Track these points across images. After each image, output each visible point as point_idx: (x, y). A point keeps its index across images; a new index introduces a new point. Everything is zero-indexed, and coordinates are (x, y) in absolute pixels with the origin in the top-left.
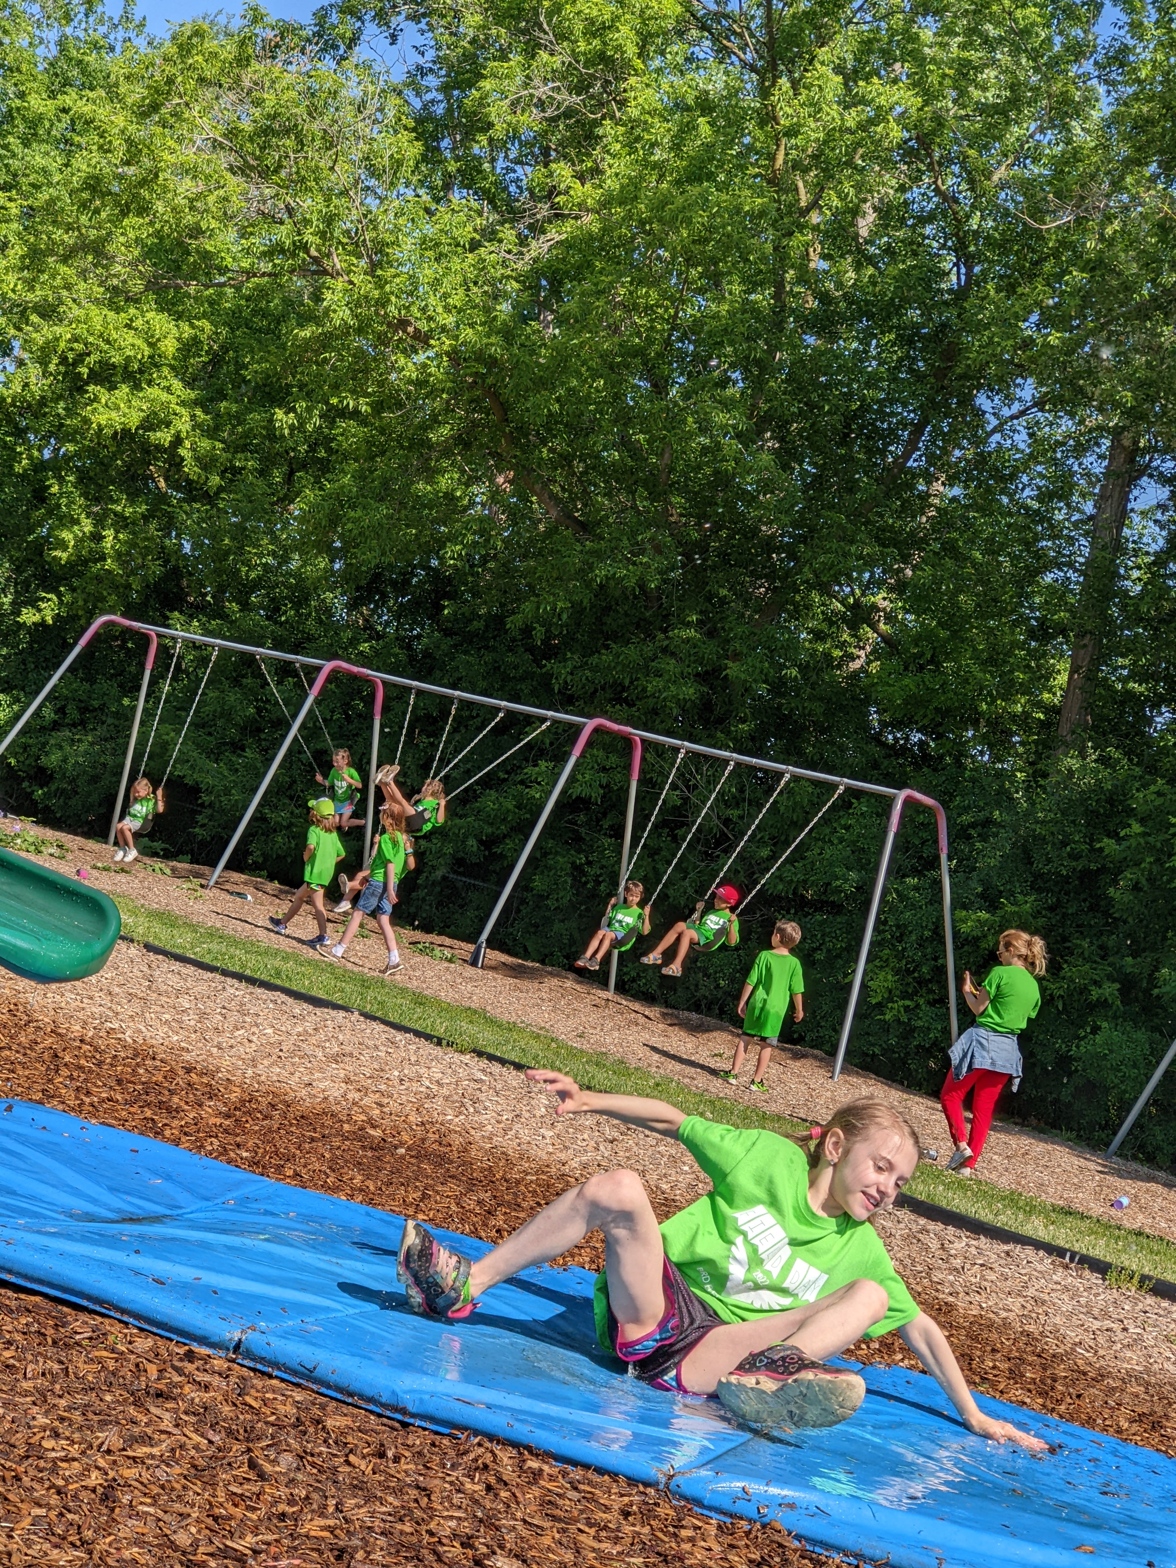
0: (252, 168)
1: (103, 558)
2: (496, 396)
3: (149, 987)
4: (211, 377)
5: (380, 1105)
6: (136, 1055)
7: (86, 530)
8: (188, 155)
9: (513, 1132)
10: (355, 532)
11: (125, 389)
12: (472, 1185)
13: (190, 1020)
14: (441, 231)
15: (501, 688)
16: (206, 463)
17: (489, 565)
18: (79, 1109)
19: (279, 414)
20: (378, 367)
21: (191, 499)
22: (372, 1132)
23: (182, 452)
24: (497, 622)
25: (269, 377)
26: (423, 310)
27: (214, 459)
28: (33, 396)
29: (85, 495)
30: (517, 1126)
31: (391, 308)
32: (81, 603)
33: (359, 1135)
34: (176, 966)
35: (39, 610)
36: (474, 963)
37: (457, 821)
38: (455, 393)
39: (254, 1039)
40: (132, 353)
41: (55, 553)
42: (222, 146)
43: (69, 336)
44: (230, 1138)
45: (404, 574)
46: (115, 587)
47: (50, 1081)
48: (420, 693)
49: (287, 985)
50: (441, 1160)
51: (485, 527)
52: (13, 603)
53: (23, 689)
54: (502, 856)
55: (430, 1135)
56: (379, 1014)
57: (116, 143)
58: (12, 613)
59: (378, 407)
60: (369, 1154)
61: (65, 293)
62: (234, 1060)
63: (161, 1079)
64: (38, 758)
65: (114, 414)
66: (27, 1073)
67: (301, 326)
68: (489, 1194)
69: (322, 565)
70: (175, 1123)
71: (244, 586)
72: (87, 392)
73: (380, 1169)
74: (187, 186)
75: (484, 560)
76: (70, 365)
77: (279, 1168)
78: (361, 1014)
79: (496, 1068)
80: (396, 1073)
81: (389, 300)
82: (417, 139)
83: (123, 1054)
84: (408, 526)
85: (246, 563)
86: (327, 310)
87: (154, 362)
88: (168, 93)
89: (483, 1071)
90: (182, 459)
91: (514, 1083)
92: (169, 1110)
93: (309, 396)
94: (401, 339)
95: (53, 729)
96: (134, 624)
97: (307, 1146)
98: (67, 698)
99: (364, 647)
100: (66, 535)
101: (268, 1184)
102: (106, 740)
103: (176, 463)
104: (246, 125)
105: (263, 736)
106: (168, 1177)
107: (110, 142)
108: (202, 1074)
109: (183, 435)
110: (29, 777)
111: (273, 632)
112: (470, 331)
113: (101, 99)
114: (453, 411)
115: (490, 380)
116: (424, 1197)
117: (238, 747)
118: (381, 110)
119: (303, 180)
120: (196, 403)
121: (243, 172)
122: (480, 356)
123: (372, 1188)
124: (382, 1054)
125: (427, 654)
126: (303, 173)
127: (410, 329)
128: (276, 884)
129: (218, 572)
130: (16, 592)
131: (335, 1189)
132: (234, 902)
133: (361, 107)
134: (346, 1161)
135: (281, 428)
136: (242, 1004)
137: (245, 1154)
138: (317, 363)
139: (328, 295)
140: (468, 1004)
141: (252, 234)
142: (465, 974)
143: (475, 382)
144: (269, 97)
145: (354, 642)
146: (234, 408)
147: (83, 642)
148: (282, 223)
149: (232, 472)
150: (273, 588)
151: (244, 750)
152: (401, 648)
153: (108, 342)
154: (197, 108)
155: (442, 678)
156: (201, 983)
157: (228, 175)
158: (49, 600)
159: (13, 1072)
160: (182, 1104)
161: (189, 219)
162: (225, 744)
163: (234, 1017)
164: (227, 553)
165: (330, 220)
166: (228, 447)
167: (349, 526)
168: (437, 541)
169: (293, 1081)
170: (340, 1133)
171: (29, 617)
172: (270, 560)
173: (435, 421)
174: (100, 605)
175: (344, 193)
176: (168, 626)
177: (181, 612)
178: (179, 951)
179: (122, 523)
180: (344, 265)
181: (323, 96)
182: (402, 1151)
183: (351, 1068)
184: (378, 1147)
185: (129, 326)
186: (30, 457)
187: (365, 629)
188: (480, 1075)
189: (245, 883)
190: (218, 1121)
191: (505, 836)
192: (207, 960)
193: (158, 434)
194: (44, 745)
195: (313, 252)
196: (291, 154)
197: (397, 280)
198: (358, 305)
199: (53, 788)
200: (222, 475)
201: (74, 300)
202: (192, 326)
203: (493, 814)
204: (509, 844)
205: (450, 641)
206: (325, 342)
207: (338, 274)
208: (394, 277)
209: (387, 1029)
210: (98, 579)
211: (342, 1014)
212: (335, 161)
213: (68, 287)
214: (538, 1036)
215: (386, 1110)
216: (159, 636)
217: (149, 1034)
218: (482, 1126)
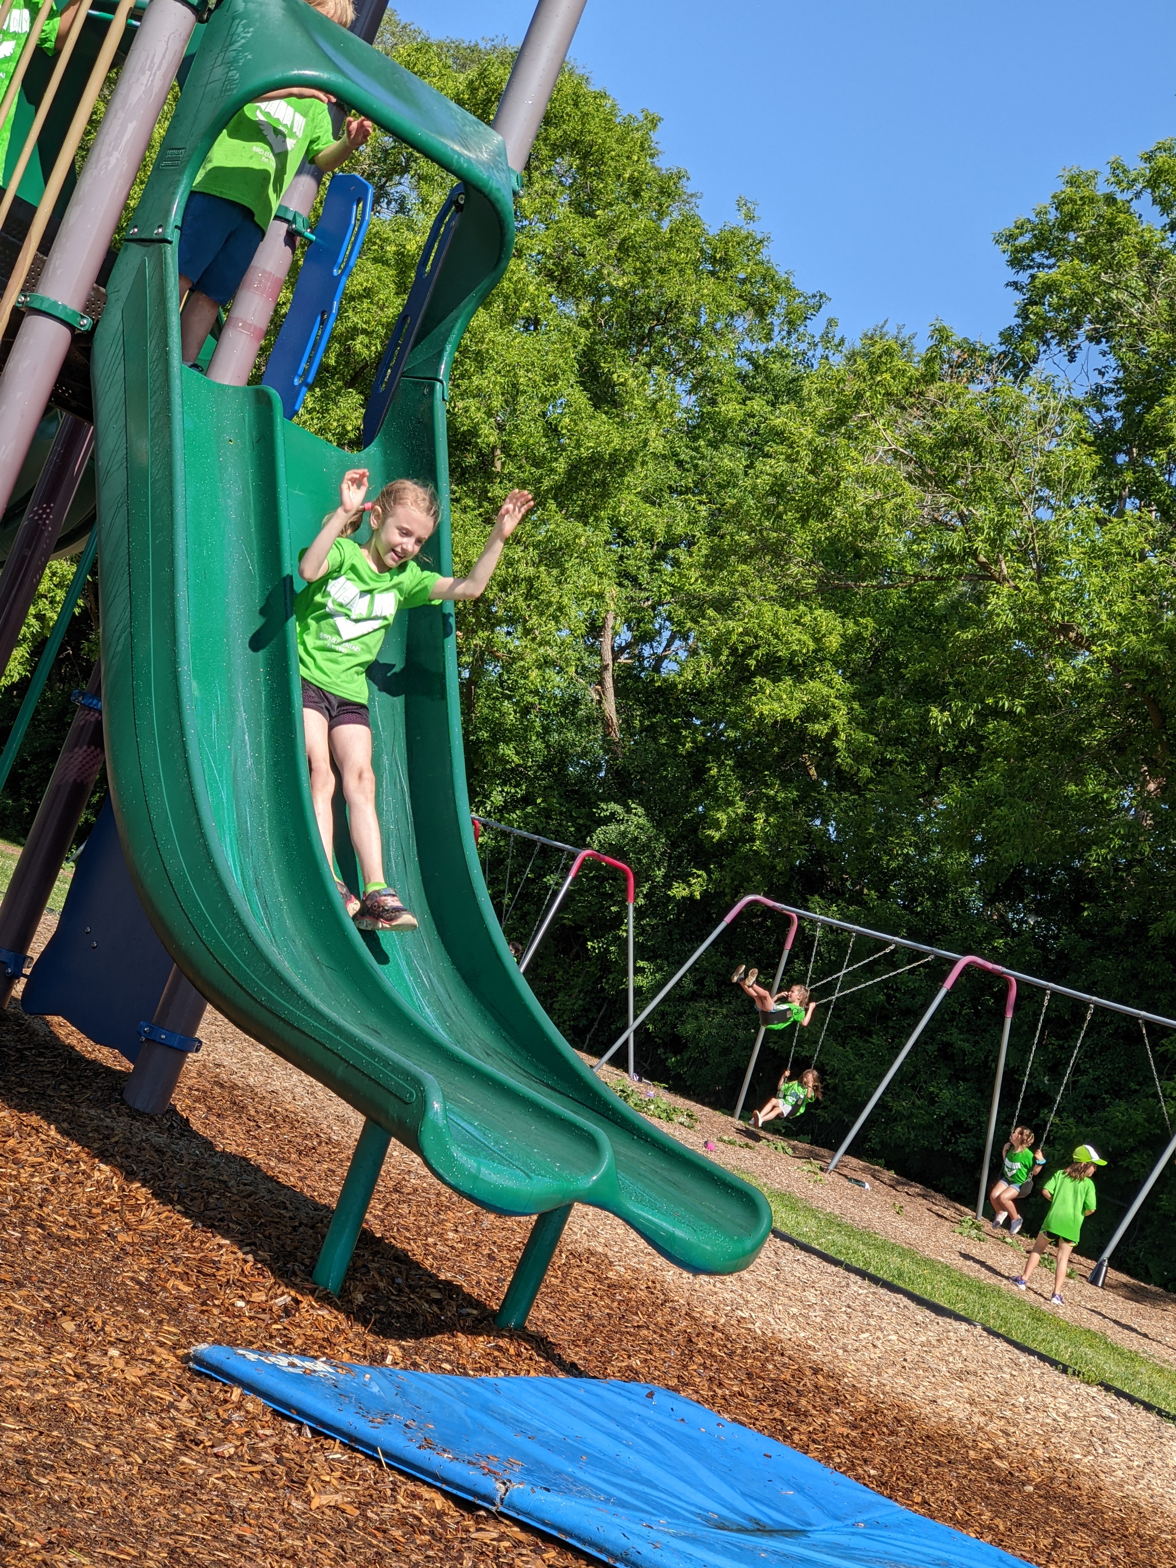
0: (930, 478)
1: (752, 839)
2: (1154, 702)
3: (777, 1277)
4: (870, 672)
5: (1006, 1433)
6: (765, 1349)
7: (739, 811)
8: (872, 466)
9: (1144, 1482)
10: (1001, 829)
11: (788, 681)
12: (1104, 1537)
13: (817, 1316)
14: (1112, 540)
15: (1137, 997)
16: (859, 754)
17: (1134, 870)
18: (711, 1401)
19: (935, 712)
20: (1035, 671)
21: (841, 788)
22: (998, 1463)
23: (837, 743)
24: (1139, 928)
25: (927, 675)
26: (1088, 616)
27: (866, 751)
28: (702, 683)
29: (740, 778)
30: (1149, 1475)
31: (1055, 614)
32: (728, 881)
33: (985, 1465)
34: (802, 1255)
35: (690, 885)
36: (1094, 1281)
37: (1083, 1129)
38: (1114, 699)
39: (879, 1344)
40: (797, 648)
41: (709, 832)
42: (903, 457)
43: (741, 630)
44: (857, 1452)
45: (1045, 874)
46: (761, 868)
47: (685, 1367)
48: (1054, 994)
49: (909, 1288)
50: (1070, 1504)
51: (1133, 832)
52: (665, 876)
53: (667, 959)
54: (1128, 1171)
55: (1058, 1474)
56: (1002, 1331)
57: (803, 453)
58: (664, 886)
59: (1032, 709)
60: (996, 1487)
61: (741, 589)
62: (859, 1365)
63: (789, 1377)
64: (675, 1026)
65: (776, 705)
66: (663, 1355)
67: (963, 627)
68: (1122, 1550)
69: (962, 860)
70: (803, 1428)
71: (885, 874)
72: (754, 683)
73: (1008, 1507)
74: (865, 495)
75: (1129, 865)
76: (739, 656)
77: (908, 1492)
78: (985, 1329)
79: (1124, 1406)
80: (1022, 1400)
81: (1053, 606)
82: (1096, 453)
83: (752, 1346)
84: (1053, 826)
85: (888, 853)
86: (991, 614)
87: (819, 655)
88: (856, 407)
89: (1111, 1407)
90: (836, 750)
91: (1144, 1425)
92: (798, 1413)
93: (965, 696)
94: (1062, 643)
95: (691, 999)
96: (777, 904)
97: (933, 1470)
98: (706, 971)
99: (999, 943)
100: (721, 816)
101: (896, 1511)
102: (739, 1014)
103: (830, 752)
104: (927, 439)
105: (891, 1024)
106: (799, 1489)
107: (798, 452)
108: (828, 1377)
109: (840, 728)
110: (665, 1045)
111: (908, 921)
112: (1134, 638)
113: (793, 413)
114: (1109, 715)
115: (1150, 688)
116: (1055, 1546)
117: (865, 1032)
118: (1061, 424)
119: (978, 490)
120: (855, 697)
121: (921, 480)
122: (1142, 662)
123: (1001, 1527)
124: (1007, 1377)
125: (1061, 955)
126: (979, 482)
127: (1072, 635)
128: (892, 1173)
129: (860, 859)
130: (669, 866)
131: (963, 1525)
132: (852, 1189)
133: (1041, 420)
134: (973, 1493)
135: (936, 725)
136: (866, 1305)
137: (873, 1472)
138: (975, 664)
139: (993, 600)
140: (1087, 1326)
141: (924, 539)
142: (1084, 1292)
143: (1134, 688)
144: (953, 412)
145: (989, 937)
146: (890, 703)
147: (728, 919)
148: (954, 530)
149: (882, 765)
150: (912, 878)
151: (870, 1036)
152: (1036, 947)
153: (776, 636)
154: (882, 421)
155: (1076, 981)
156: (826, 1276)
157: (907, 484)
158: (699, 876)
159: (650, 1353)
160: (810, 1408)
161: (866, 526)
162: (852, 1028)
163: (858, 1318)
164: (870, 842)
165: (1000, 528)
166: (881, 740)
167: (995, 823)
168: (1083, 843)
169: (918, 1394)
170: (965, 1460)
171: (679, 891)
172: (911, 851)
173: (1087, 725)
174: (745, 884)
175: (1018, 503)
176: (807, 909)
177: (822, 897)
178: (804, 1240)
179: (773, 807)
180: (1011, 571)
181: (1006, 410)
182: (1030, 1489)
183: (975, 1388)
184: (1005, 1480)
185: (797, 622)
186: (694, 741)
187: (999, 925)
188: (1107, 1412)
189: (863, 1170)
190: (846, 1431)
191: (1133, 1150)
192: (831, 1252)
193: (817, 726)
194: (681, 1014)
195: (982, 559)
196: (969, 466)
197: (1063, 587)
198: (1022, 609)
199: (686, 1056)
200: (873, 766)
201: (749, 597)
202: (856, 623)
203: (1121, 1125)
204: (1137, 1158)
205: (1088, 943)
206: (985, 644)
207: (1005, 579)
208: (1060, 584)
209: (1010, 1348)
210: (746, 858)
211: (964, 1326)
212: (1012, 472)
213: (744, 583)
214: (1161, 1370)
215: (1012, 1439)
216: (800, 918)
217: (777, 1327)
218: (1111, 1471)
